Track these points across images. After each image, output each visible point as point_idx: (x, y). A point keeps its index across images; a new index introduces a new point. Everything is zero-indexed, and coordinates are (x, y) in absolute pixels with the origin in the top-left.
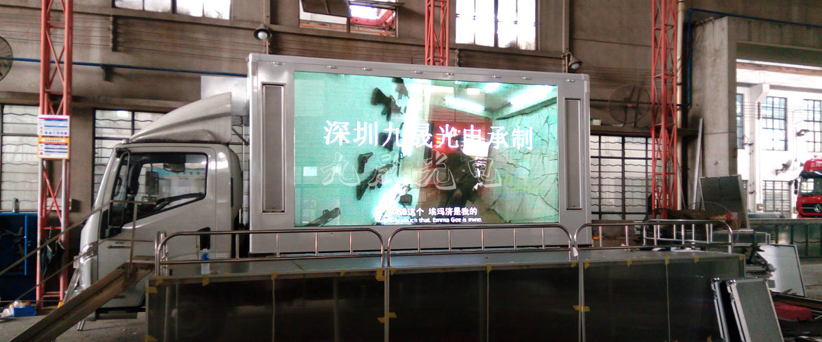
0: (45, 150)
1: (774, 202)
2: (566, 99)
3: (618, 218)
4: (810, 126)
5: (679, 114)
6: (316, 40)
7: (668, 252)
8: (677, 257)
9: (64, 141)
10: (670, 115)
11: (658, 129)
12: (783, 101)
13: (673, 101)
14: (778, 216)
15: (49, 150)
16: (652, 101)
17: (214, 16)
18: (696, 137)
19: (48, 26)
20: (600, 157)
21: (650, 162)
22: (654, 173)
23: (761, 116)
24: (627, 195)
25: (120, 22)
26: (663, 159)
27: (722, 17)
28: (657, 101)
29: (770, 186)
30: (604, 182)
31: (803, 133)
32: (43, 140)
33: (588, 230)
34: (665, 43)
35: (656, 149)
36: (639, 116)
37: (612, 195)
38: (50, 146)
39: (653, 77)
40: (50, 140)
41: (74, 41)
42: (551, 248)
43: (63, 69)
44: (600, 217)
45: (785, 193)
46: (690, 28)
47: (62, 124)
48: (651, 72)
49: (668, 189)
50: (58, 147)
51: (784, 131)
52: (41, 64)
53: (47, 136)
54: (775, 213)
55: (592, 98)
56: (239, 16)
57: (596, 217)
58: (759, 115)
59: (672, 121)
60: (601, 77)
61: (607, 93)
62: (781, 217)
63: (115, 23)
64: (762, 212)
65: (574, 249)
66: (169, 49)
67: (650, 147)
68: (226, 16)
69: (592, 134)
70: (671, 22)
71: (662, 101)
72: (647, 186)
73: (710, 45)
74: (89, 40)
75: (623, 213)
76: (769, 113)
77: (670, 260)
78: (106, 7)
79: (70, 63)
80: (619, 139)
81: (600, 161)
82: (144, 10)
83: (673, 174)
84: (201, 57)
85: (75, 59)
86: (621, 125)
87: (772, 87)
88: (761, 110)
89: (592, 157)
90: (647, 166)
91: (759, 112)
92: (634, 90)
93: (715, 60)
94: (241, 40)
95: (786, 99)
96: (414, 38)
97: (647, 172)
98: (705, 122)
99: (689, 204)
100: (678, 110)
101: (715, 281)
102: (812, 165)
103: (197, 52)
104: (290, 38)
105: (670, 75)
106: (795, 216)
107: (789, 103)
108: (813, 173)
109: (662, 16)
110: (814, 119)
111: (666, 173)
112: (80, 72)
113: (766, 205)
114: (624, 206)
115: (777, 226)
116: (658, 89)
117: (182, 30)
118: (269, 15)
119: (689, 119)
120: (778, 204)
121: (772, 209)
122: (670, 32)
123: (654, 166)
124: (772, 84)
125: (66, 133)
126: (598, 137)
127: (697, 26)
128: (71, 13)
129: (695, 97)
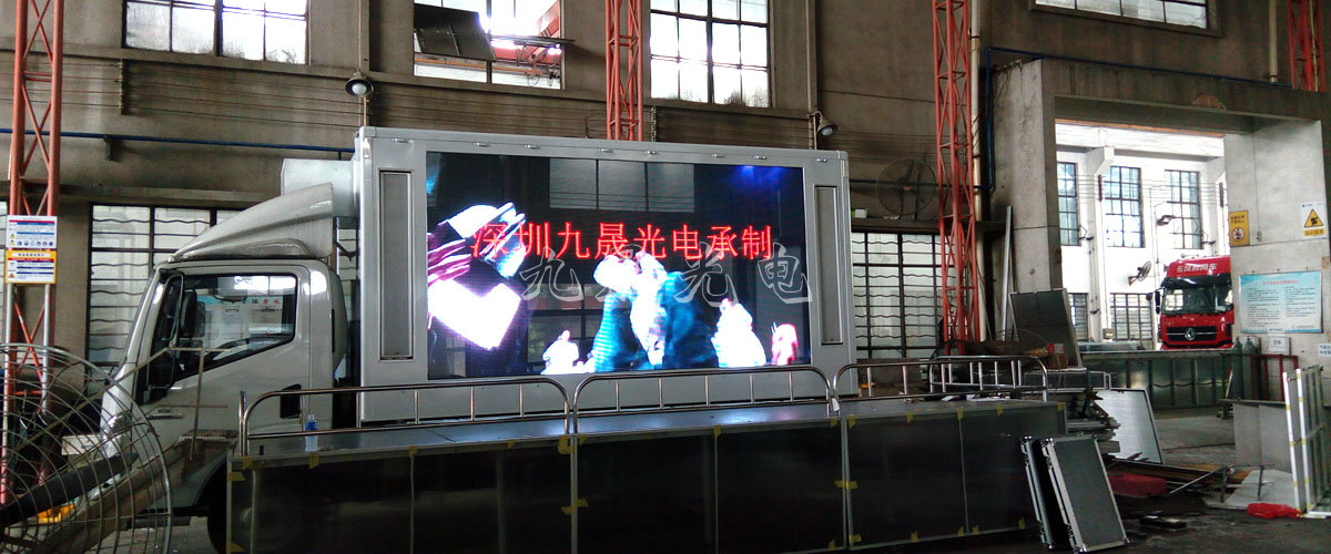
0: (18, 270)
1: (1128, 326)
2: (816, 187)
3: (896, 354)
4: (1176, 210)
5: (977, 199)
6: (440, 94)
7: (961, 403)
8: (975, 408)
9: (48, 255)
10: (964, 201)
11: (948, 223)
12: (1135, 172)
13: (969, 182)
14: (1135, 348)
15: (24, 270)
16: (939, 181)
17: (282, 58)
18: (1004, 233)
19: (24, 79)
20: (867, 265)
21: (939, 271)
22: (947, 289)
23: (1104, 196)
24: (908, 320)
25: (134, 69)
26: (957, 266)
27: (1034, 60)
28: (945, 182)
29: (1121, 301)
30: (874, 301)
31: (1166, 220)
32: (15, 254)
33: (852, 374)
34: (955, 97)
35: (947, 252)
36: (922, 205)
37: (888, 322)
38: (25, 264)
39: (939, 147)
40: (24, 255)
41: (63, 100)
42: (800, 401)
43: (48, 144)
44: (870, 354)
45: (1144, 312)
46: (989, 76)
47: (45, 229)
48: (936, 140)
49: (967, 310)
50: (39, 265)
51: (1138, 219)
52: (13, 137)
53: (21, 249)
54: (1129, 342)
55: (854, 178)
56: (320, 60)
57: (864, 355)
58: (1100, 194)
59: (968, 211)
60: (866, 147)
61: (875, 171)
62: (1139, 348)
63: (126, 72)
64: (1111, 341)
65: (834, 400)
66: (213, 110)
67: (938, 249)
68: (300, 59)
69: (853, 231)
70: (961, 67)
71: (953, 183)
72: (936, 307)
73: (1017, 100)
74: (86, 97)
75: (904, 348)
76: (1115, 190)
77: (965, 413)
78: (112, 47)
79: (59, 134)
80: (893, 238)
81: (867, 271)
82: (171, 50)
83: (973, 288)
84: (262, 121)
85: (64, 129)
86: (896, 218)
87: (1118, 152)
88: (1103, 187)
89: (854, 265)
90: (935, 276)
91: (1100, 190)
92: (912, 165)
93: (1024, 123)
94: (324, 96)
95: (1139, 169)
96: (589, 90)
97: (935, 286)
98: (1015, 213)
99: (997, 330)
100: (975, 194)
101: (1025, 441)
102: (1180, 269)
103: (254, 114)
104: (400, 91)
105: (962, 143)
106: (1158, 346)
107: (1143, 177)
108: (1182, 281)
109: (948, 60)
110: (1181, 198)
111: (962, 288)
112: (73, 147)
113: (1116, 331)
114: (904, 337)
115: (1128, 362)
116: (946, 163)
117: (232, 82)
118: (368, 57)
119: (992, 208)
120: (1134, 328)
121: (1126, 337)
122: (961, 82)
123: (945, 276)
124: (1118, 147)
125: (51, 244)
126: (863, 235)
127: (999, 72)
128: (61, 56)
129: (1000, 174)
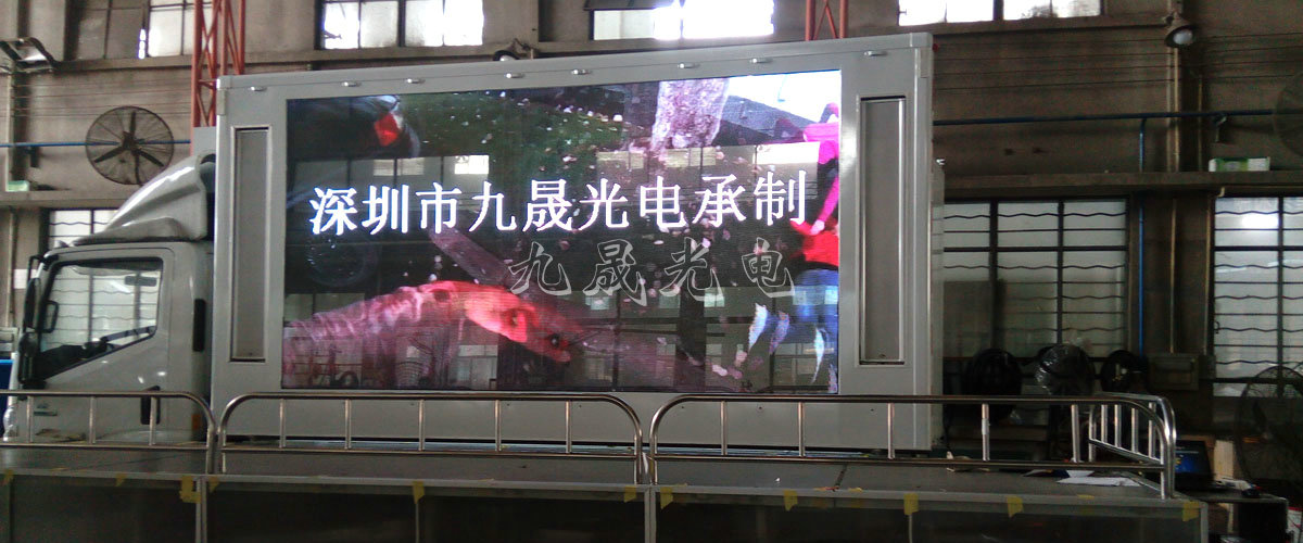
2: (863, 99)
82: (359, 47)
118: (537, 27)
